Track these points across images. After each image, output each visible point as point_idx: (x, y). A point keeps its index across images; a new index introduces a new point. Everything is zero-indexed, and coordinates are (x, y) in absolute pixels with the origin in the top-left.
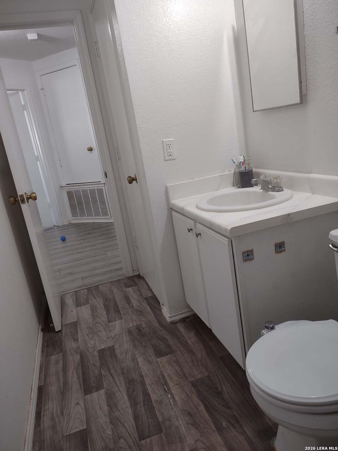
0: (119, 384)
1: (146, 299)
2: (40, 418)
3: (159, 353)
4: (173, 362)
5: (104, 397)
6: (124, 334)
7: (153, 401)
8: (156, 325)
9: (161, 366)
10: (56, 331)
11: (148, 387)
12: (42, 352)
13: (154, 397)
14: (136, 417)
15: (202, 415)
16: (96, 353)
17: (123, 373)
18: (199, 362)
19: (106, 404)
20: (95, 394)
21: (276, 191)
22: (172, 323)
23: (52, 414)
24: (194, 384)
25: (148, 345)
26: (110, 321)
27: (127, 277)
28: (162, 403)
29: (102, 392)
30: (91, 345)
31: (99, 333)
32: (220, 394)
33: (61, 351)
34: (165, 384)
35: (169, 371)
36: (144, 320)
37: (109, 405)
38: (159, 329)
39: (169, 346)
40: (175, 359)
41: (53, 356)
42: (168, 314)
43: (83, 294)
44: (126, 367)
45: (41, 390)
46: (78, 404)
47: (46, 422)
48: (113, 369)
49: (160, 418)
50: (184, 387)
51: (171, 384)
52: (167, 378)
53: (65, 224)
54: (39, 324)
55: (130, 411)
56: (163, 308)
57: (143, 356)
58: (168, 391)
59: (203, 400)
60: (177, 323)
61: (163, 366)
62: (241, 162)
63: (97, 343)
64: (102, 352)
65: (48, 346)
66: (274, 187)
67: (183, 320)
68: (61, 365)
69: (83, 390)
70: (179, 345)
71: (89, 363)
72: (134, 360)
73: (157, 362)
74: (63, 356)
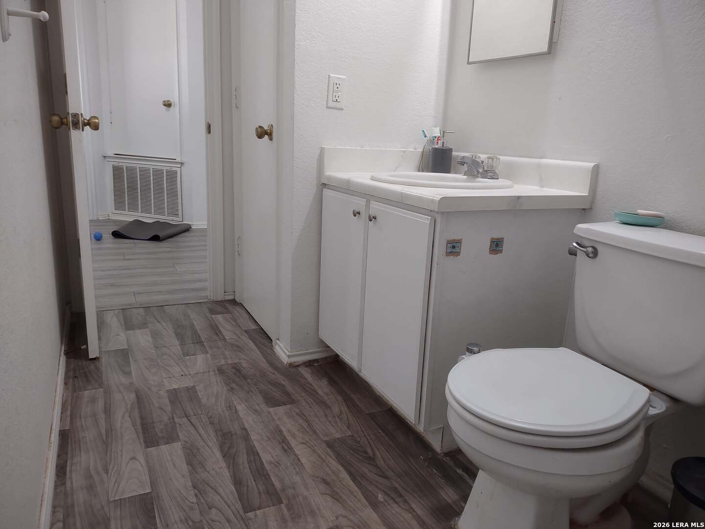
0: (206, 437)
1: (246, 331)
2: (65, 473)
3: (271, 402)
4: (294, 414)
5: (180, 452)
6: (212, 373)
7: (264, 462)
8: (264, 364)
9: (276, 418)
10: (90, 357)
11: (256, 444)
12: (66, 384)
13: (265, 457)
14: (238, 482)
15: (344, 483)
16: (163, 393)
17: (212, 423)
18: (337, 417)
19: (185, 462)
20: (164, 448)
21: (490, 177)
22: (291, 365)
23: (88, 469)
24: (329, 445)
25: (252, 390)
26: (187, 354)
27: (213, 300)
28: (280, 465)
29: (177, 445)
30: (154, 382)
31: (168, 368)
32: (371, 460)
33: (100, 386)
34: (283, 442)
35: (288, 426)
36: (245, 358)
37: (189, 463)
38: (271, 372)
39: (288, 394)
40: (297, 411)
41: (86, 391)
42: (287, 352)
43: (139, 314)
44: (218, 416)
45: (65, 437)
46: (133, 458)
47: (76, 479)
48: (195, 417)
49: (277, 485)
50: (315, 447)
51: (293, 443)
52: (286, 433)
53: (100, 219)
54: (62, 343)
55: (226, 473)
56: (276, 343)
57: (246, 403)
58: (287, 449)
59: (346, 466)
60: (298, 366)
61: (279, 419)
62: (435, 137)
63: (165, 380)
64: (174, 396)
65: (75, 377)
66: (486, 171)
67: (309, 364)
68: (100, 404)
69: (142, 440)
70: (303, 394)
71: (152, 406)
72: (230, 407)
73: (269, 412)
74: (105, 392)
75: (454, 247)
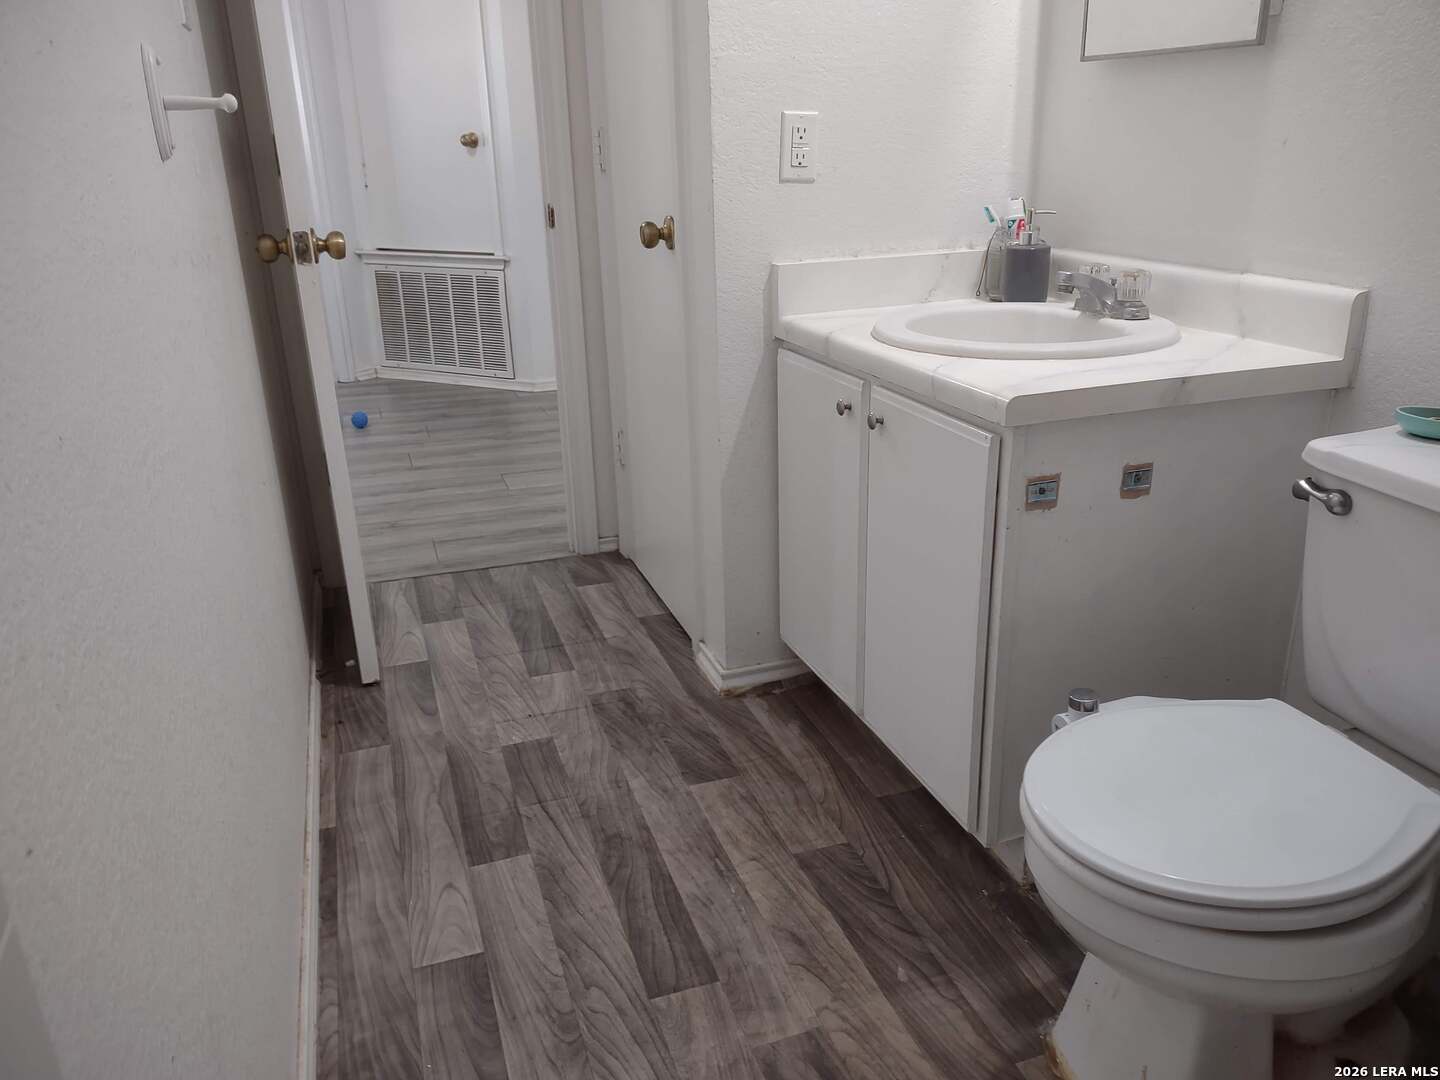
0: (576, 844)
1: (643, 621)
2: (334, 915)
3: (695, 772)
4: (737, 797)
5: (531, 874)
6: (582, 710)
7: (683, 897)
8: (680, 695)
9: (702, 806)
10: (365, 682)
11: (666, 858)
12: (324, 736)
13: (685, 887)
14: (636, 937)
15: (832, 944)
16: (497, 755)
17: (586, 816)
18: (818, 806)
19: (540, 895)
20: (502, 865)
21: (1129, 317)
22: (729, 693)
23: (373, 907)
24: (805, 863)
25: (657, 746)
26: (534, 672)
27: (579, 554)
28: (712, 903)
29: (525, 861)
30: (479, 730)
31: (502, 701)
32: (883, 896)
33: (385, 739)
34: (717, 856)
35: (726, 822)
36: (642, 678)
37: (548, 897)
38: (691, 709)
39: (723, 754)
40: (743, 791)
41: (360, 752)
42: (719, 667)
43: (443, 587)
44: (596, 800)
45: (329, 841)
46: (450, 886)
47: (354, 927)
48: (554, 802)
49: (708, 943)
50: (778, 869)
51: (736, 858)
52: (722, 838)
53: (360, 379)
54: (311, 656)
55: (614, 917)
56: (700, 649)
57: (645, 774)
58: (725, 871)
59: (835, 904)
60: (743, 695)
61: (709, 808)
62: (1014, 221)
63: (497, 726)
64: (515, 753)
65: (340, 722)
66: (1122, 303)
67: (764, 691)
68: (386, 777)
69: (463, 851)
70: (753, 756)
71: (477, 780)
72: (617, 782)
73: (689, 794)
74: (393, 752)
75: (1042, 491)
